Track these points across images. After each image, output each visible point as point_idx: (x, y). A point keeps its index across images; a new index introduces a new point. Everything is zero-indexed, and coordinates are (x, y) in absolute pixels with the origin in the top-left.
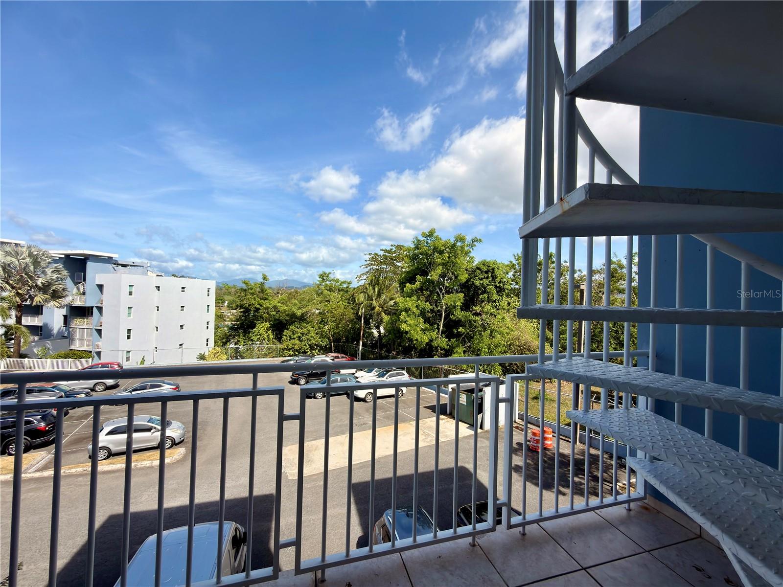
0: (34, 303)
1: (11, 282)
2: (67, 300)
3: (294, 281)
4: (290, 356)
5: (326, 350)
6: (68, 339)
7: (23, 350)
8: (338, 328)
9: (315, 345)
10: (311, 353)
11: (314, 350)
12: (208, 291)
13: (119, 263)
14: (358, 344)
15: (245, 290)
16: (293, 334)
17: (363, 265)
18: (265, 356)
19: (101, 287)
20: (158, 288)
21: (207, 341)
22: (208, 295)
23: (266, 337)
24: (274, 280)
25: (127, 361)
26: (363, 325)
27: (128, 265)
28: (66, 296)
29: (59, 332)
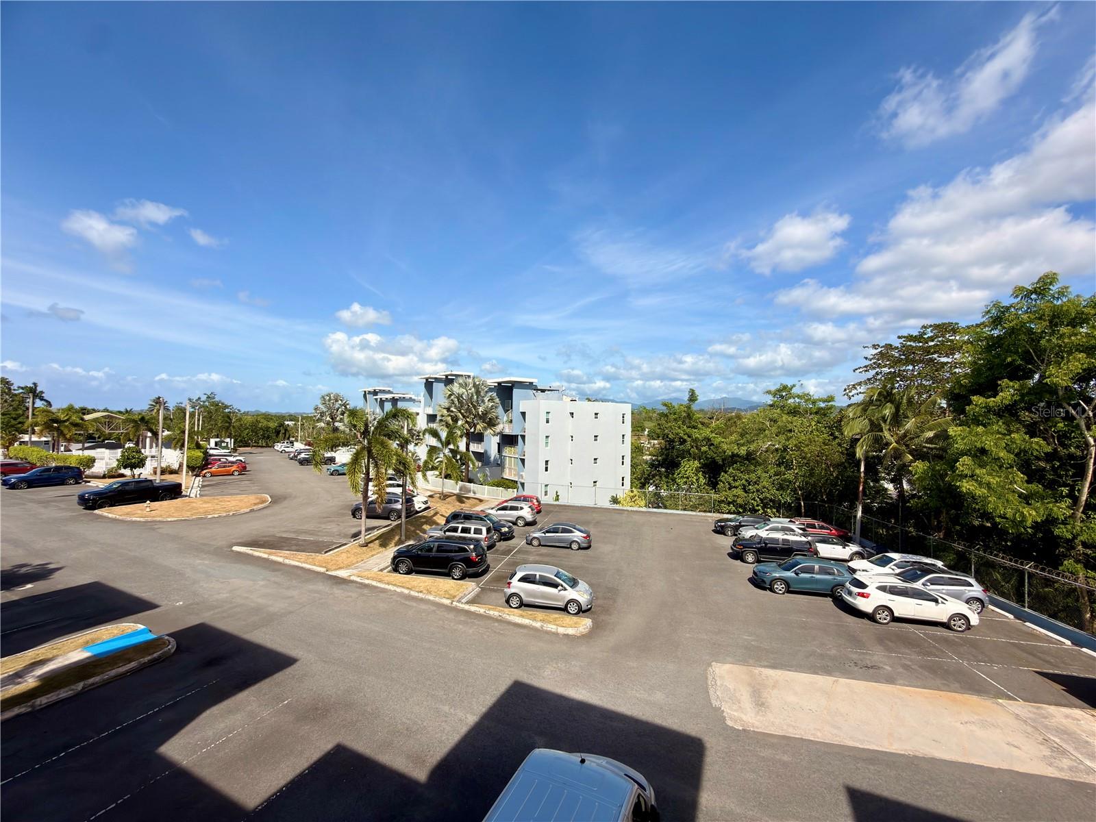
0: (476, 432)
1: (462, 411)
2: (498, 428)
3: (736, 399)
4: (729, 513)
5: (792, 511)
6: (500, 468)
7: (470, 476)
8: (812, 475)
9: (771, 500)
10: (763, 513)
11: (768, 508)
12: (623, 417)
13: (539, 388)
14: (853, 507)
15: (666, 415)
16: (734, 480)
17: (859, 368)
18: (694, 508)
19: (523, 414)
20: (572, 414)
21: (623, 480)
22: (623, 423)
23: (694, 480)
24: (709, 398)
25: (545, 495)
26: (862, 475)
27: (546, 390)
28: (499, 424)
29: (495, 460)
